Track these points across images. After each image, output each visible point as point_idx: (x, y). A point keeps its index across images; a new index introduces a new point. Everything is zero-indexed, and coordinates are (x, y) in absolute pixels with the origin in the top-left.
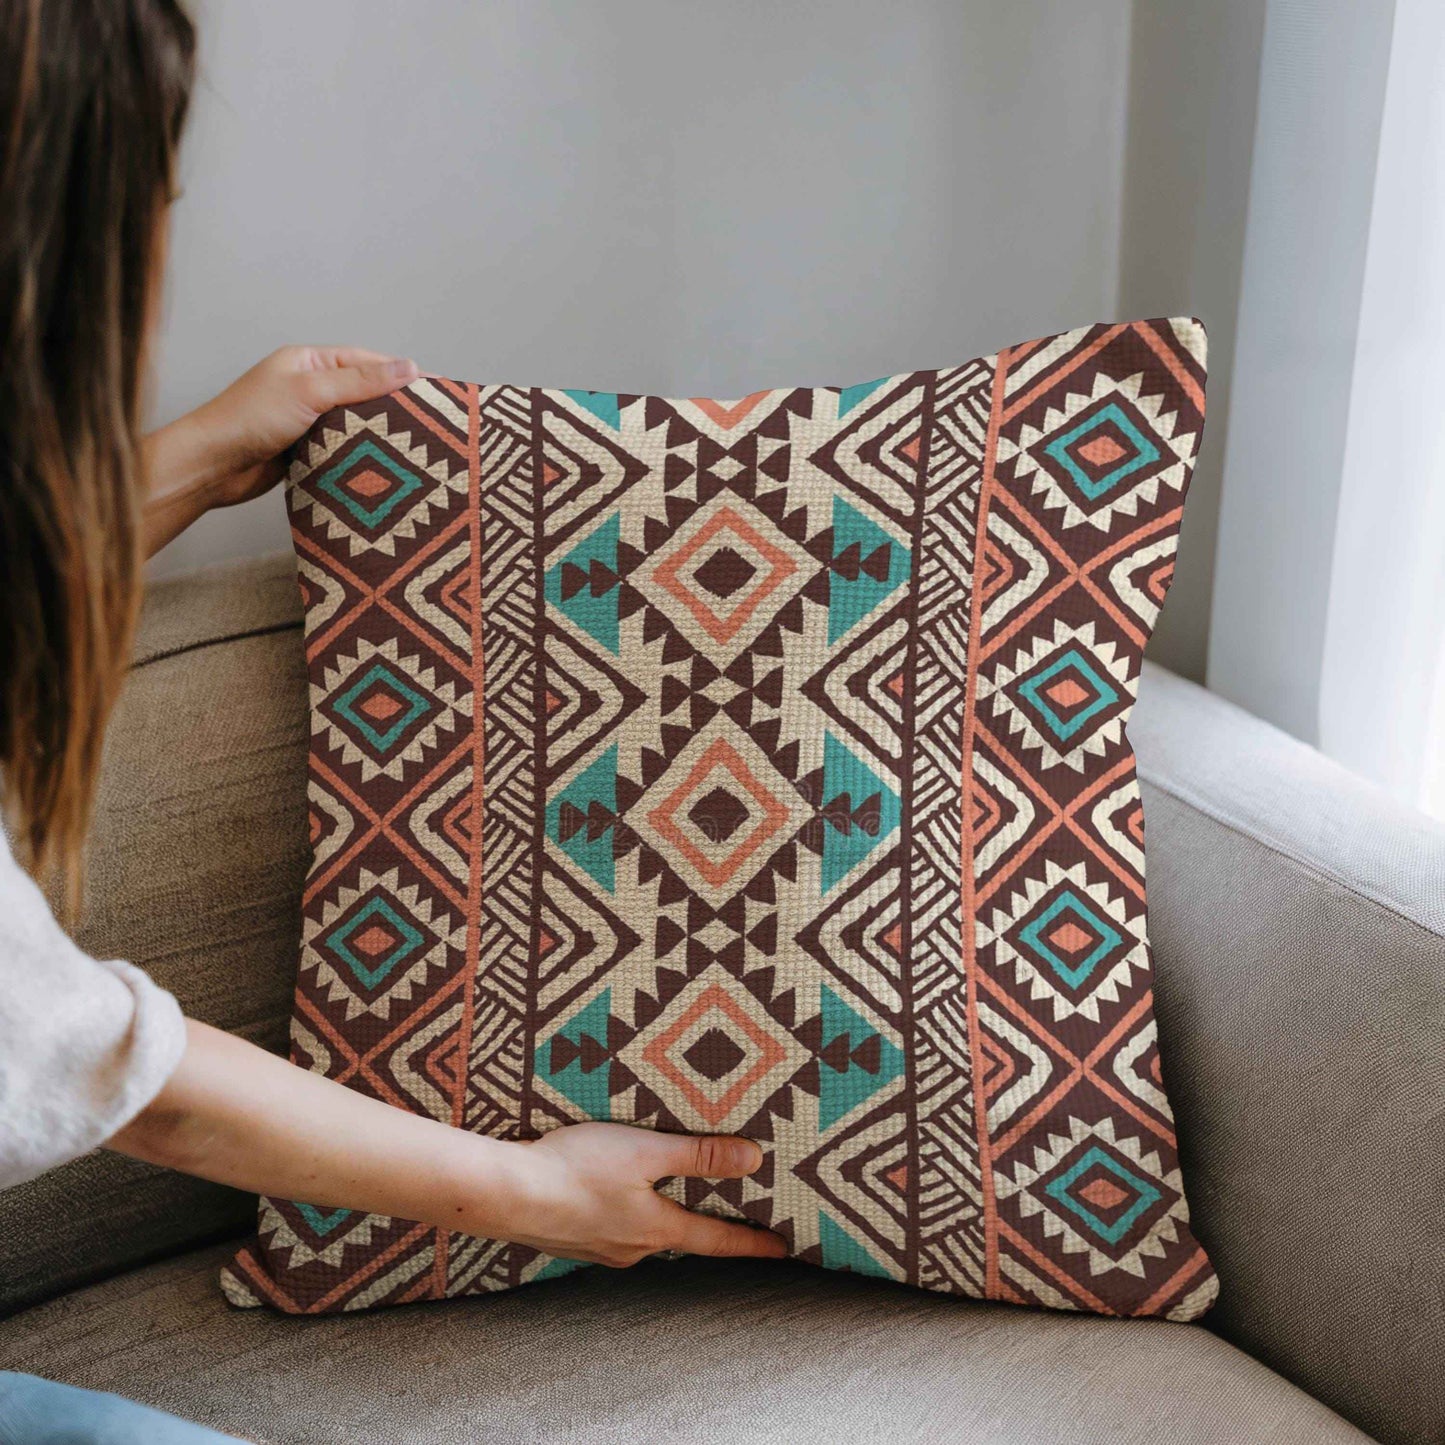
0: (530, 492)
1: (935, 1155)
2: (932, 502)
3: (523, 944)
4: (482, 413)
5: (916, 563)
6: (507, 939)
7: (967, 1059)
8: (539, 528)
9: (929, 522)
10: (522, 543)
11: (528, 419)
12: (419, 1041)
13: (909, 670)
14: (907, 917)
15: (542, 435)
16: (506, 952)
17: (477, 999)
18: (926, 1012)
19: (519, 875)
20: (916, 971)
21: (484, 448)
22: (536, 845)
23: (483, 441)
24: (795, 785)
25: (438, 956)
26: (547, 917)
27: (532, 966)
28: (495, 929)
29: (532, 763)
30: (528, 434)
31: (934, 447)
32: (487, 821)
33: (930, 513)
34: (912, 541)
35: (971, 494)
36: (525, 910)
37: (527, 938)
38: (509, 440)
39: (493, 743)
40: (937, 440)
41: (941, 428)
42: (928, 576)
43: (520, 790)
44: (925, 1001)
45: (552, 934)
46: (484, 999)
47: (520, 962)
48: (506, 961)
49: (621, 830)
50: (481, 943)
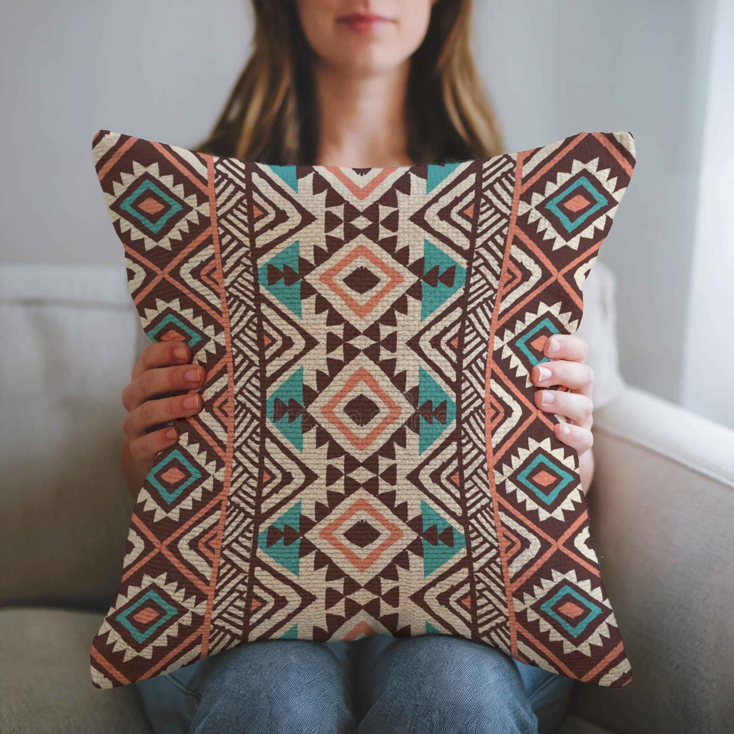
0: (246, 221)
1: (484, 590)
2: (479, 241)
3: (254, 478)
4: (215, 168)
5: (469, 275)
6: (246, 475)
7: (496, 540)
8: (253, 242)
9: (478, 253)
10: (243, 250)
11: (243, 176)
12: (197, 531)
13: (461, 334)
14: (461, 468)
15: (251, 187)
16: (245, 482)
17: (228, 508)
18: (474, 516)
19: (253, 439)
20: (468, 495)
21: (217, 190)
22: (262, 422)
23: (217, 185)
24: (404, 394)
25: (208, 484)
26: (267, 463)
27: (259, 490)
28: (240, 469)
29: (259, 374)
30: (243, 186)
31: (483, 209)
32: (236, 407)
33: (479, 247)
34: (467, 264)
35: (503, 236)
36: (256, 460)
37: (256, 475)
38: (231, 188)
39: (237, 361)
40: (484, 205)
41: (486, 198)
42: (475, 283)
43: (253, 390)
44: (473, 510)
45: (270, 473)
46: (233, 508)
47: (252, 488)
48: (245, 488)
49: (306, 417)
50: (232, 476)
